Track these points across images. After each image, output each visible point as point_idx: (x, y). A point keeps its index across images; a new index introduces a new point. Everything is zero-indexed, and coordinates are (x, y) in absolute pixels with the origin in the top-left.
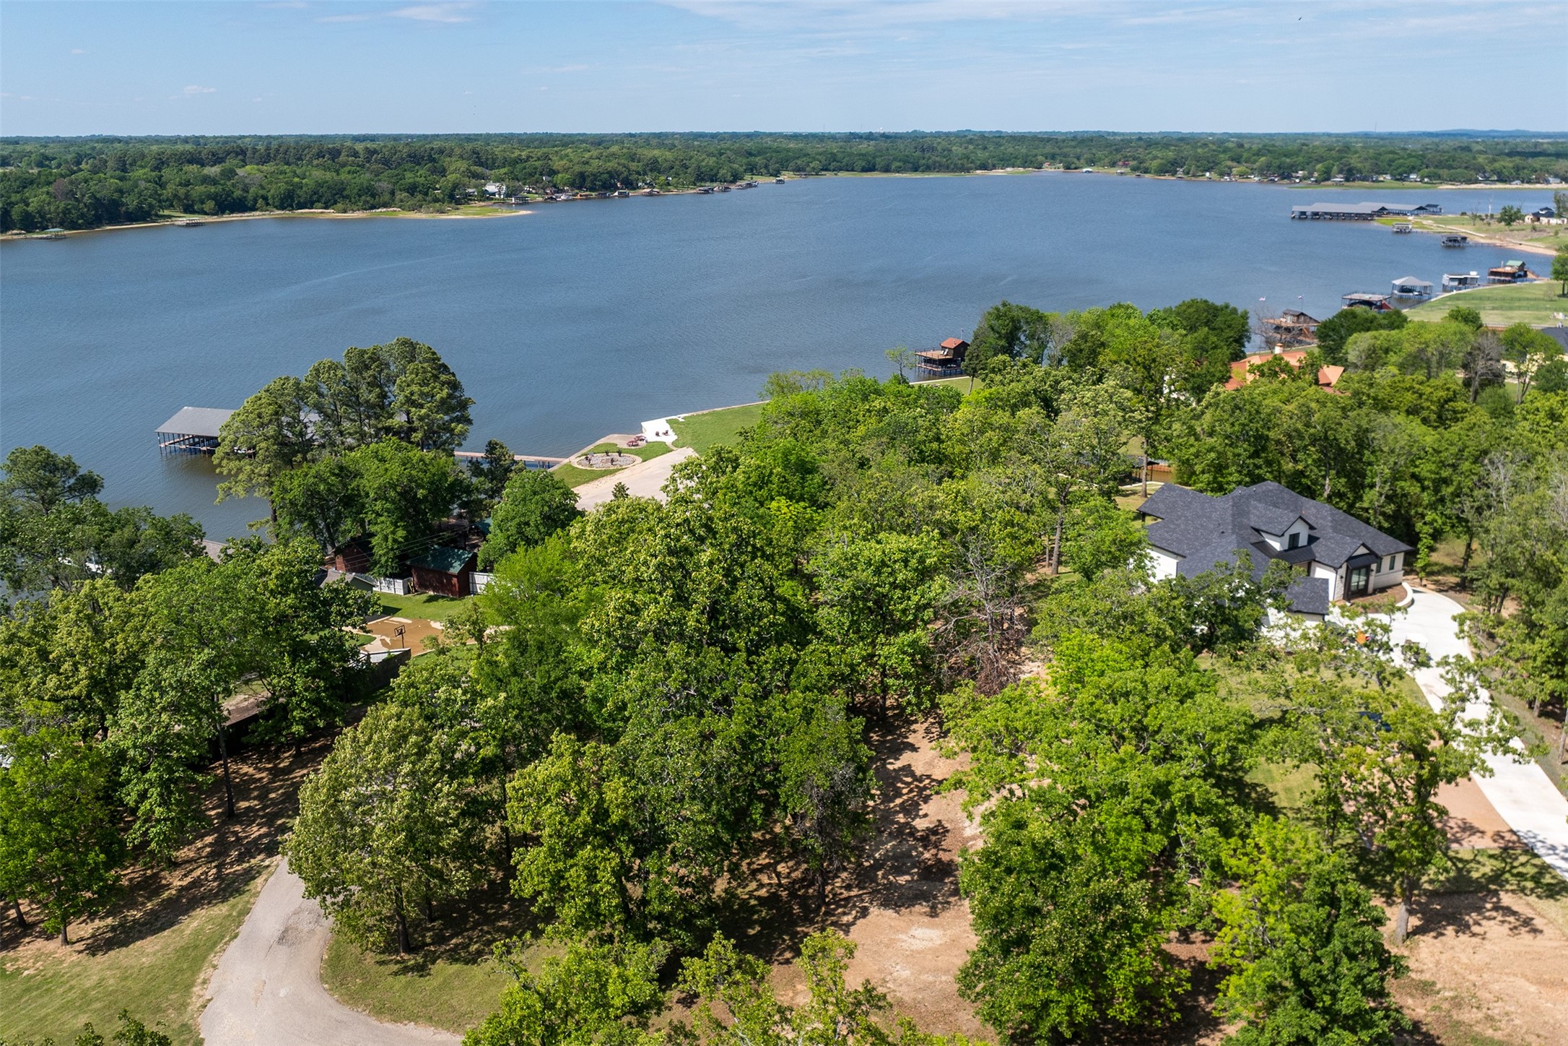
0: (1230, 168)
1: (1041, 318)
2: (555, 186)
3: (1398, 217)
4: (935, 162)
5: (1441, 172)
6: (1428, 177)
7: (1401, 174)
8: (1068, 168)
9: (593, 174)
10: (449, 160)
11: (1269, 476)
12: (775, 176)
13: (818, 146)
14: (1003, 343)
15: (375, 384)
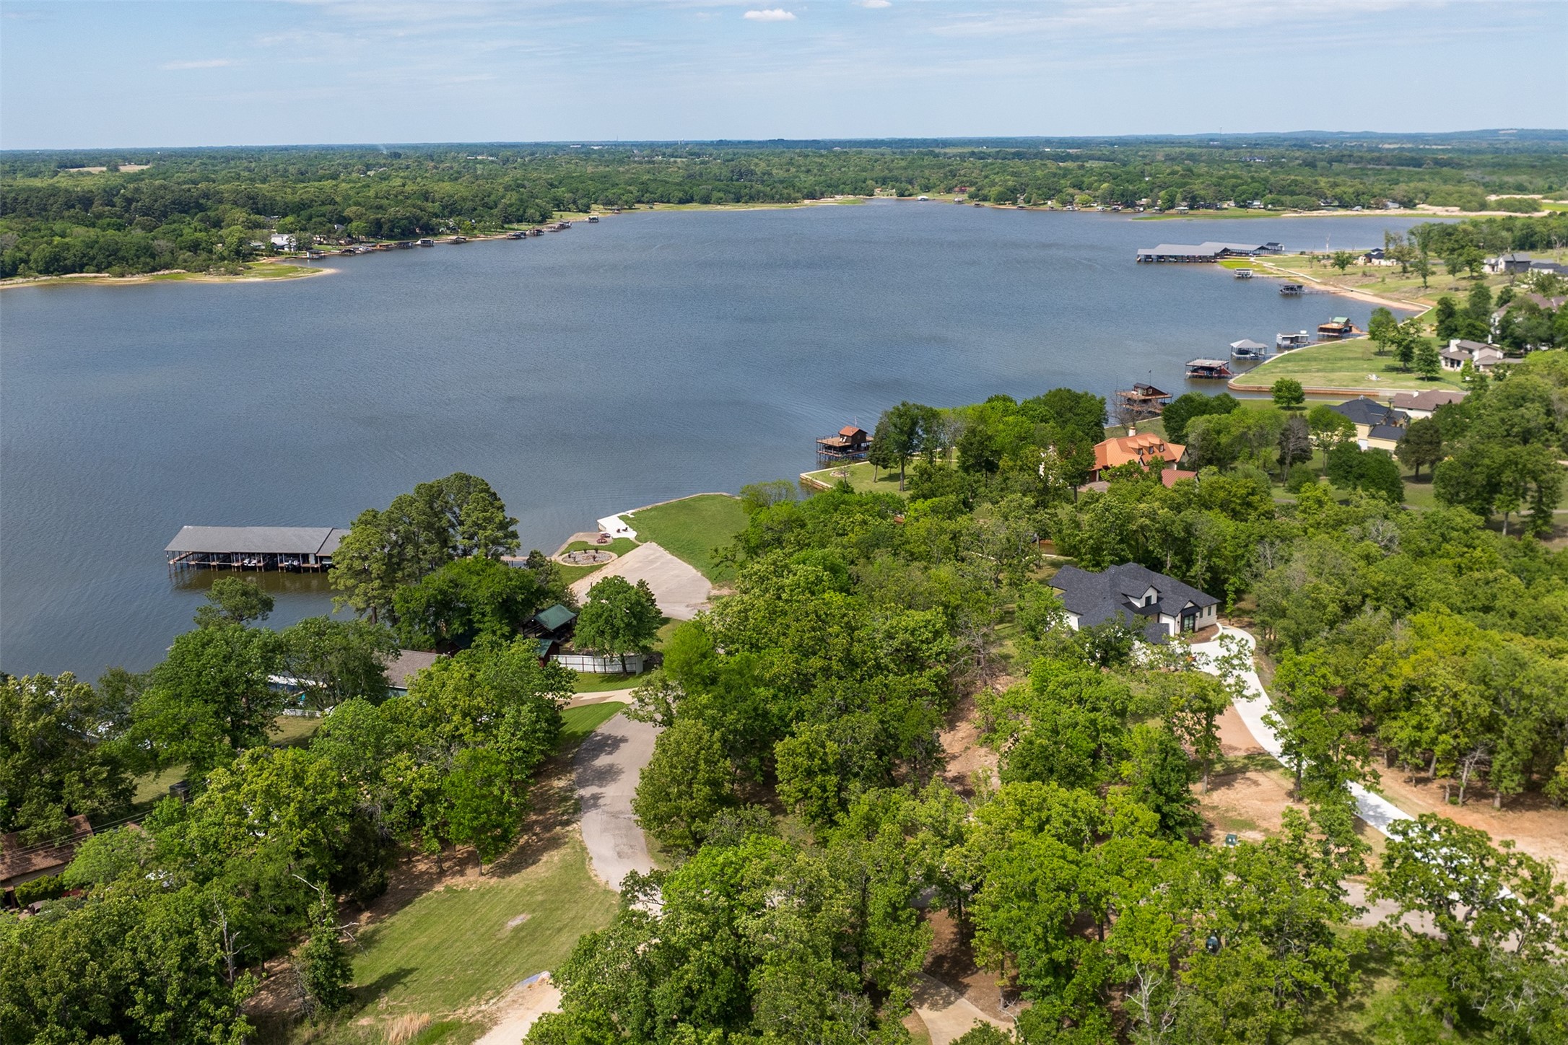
0: (1072, 196)
1: (935, 415)
2: (349, 236)
3: (1239, 259)
4: (759, 192)
5: (1284, 198)
6: (1273, 203)
7: (1244, 201)
8: (901, 195)
9: (389, 221)
10: (222, 207)
11: (1131, 556)
12: (586, 212)
13: (621, 169)
14: (905, 438)
15: (442, 512)
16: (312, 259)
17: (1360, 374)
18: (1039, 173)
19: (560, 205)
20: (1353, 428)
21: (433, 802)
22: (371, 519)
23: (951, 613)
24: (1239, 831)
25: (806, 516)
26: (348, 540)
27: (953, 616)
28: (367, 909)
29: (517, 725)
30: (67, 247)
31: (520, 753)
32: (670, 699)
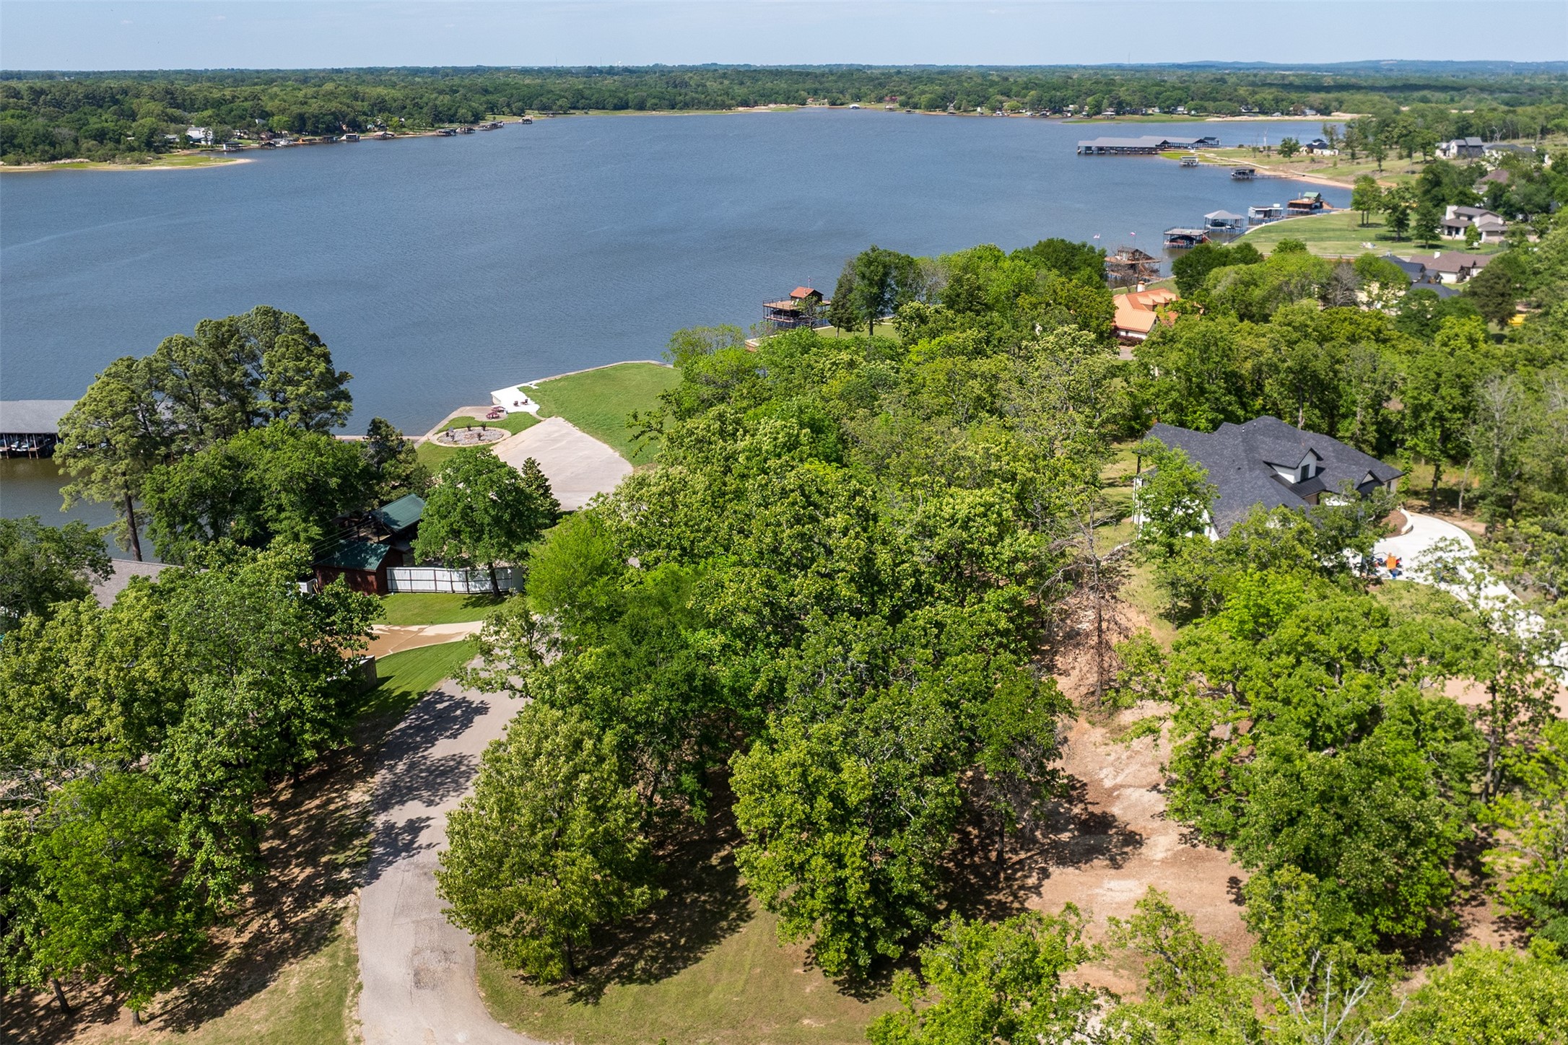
0: (1001, 103)
1: (911, 263)
2: (270, 130)
3: (1180, 151)
4: (693, 99)
5: (1206, 104)
6: (1195, 109)
7: (1168, 107)
8: (833, 103)
9: (314, 116)
10: (137, 101)
12: (520, 115)
13: (558, 81)
14: (875, 290)
16: (229, 152)
17: (1352, 242)
18: (966, 85)
19: (493, 108)
21: (24, 884)
22: (123, 370)
32: (540, 648)
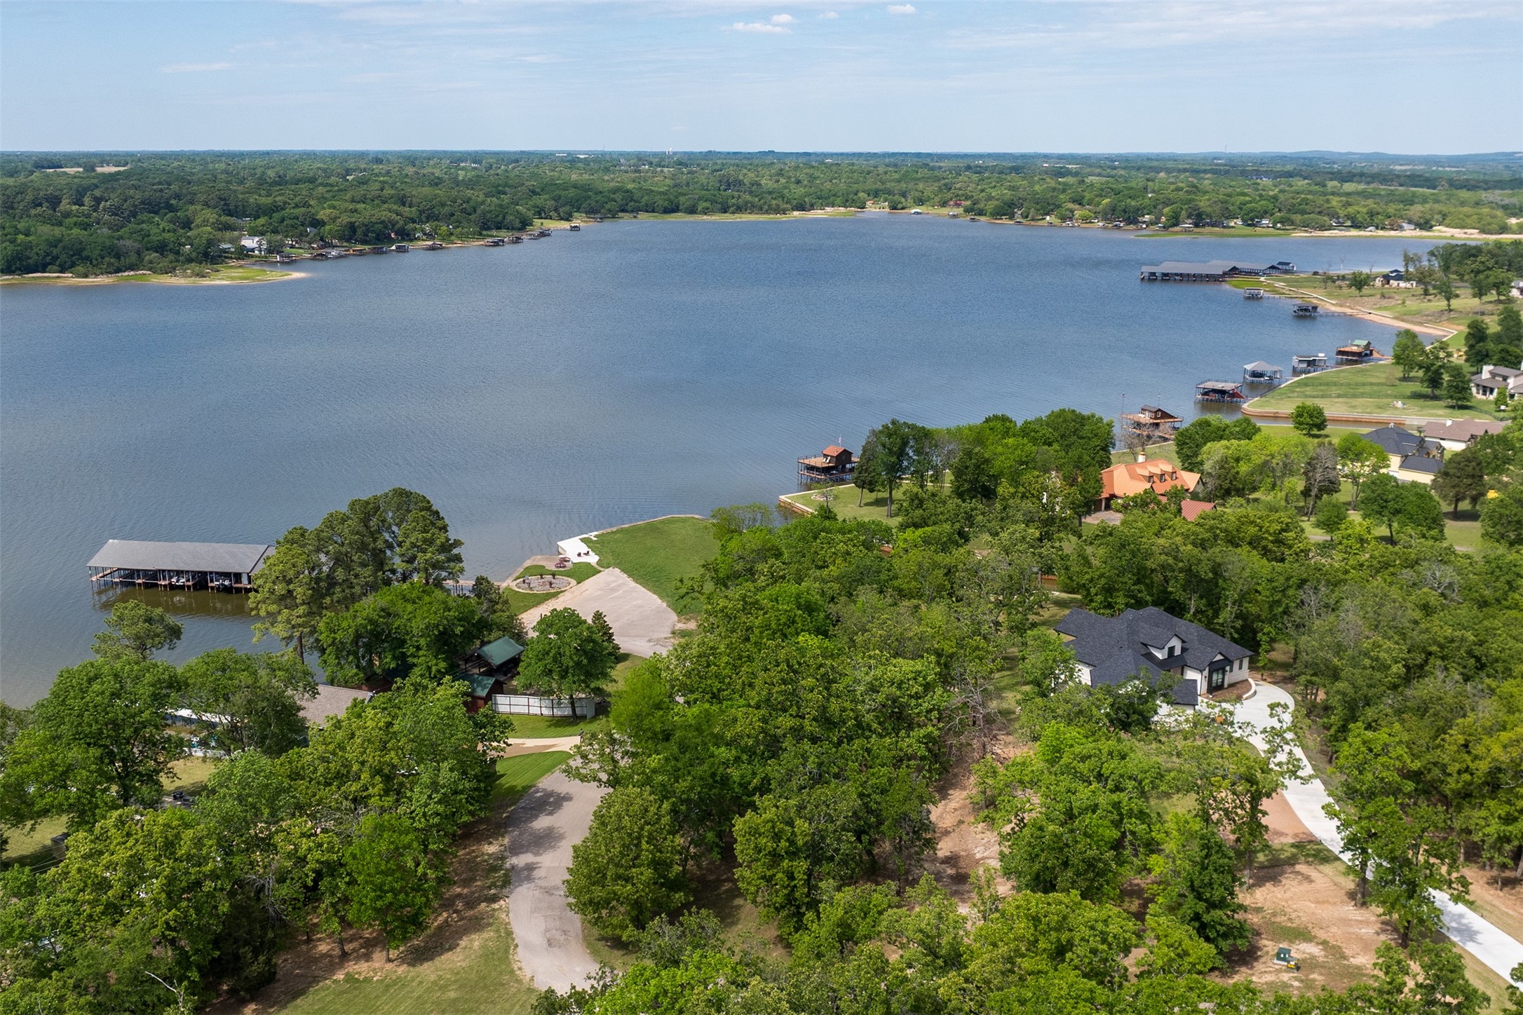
0: (1072, 211)
1: (928, 434)
2: (322, 239)
3: (1249, 278)
4: (747, 202)
5: (1294, 217)
6: (1281, 222)
7: (1252, 219)
8: (894, 207)
9: (364, 225)
10: (192, 208)
11: (1148, 598)
12: (567, 220)
13: (606, 178)
14: (894, 459)
15: (379, 531)
16: (282, 263)
17: (1385, 401)
18: (1037, 188)
19: (541, 213)
20: (1385, 459)
21: (333, 875)
22: (297, 538)
23: (946, 662)
24: (1291, 942)
25: (782, 544)
26: (271, 561)
27: (946, 666)
28: (252, 1000)
29: (435, 786)
30: (29, 246)
31: (437, 820)
32: (618, 756)
